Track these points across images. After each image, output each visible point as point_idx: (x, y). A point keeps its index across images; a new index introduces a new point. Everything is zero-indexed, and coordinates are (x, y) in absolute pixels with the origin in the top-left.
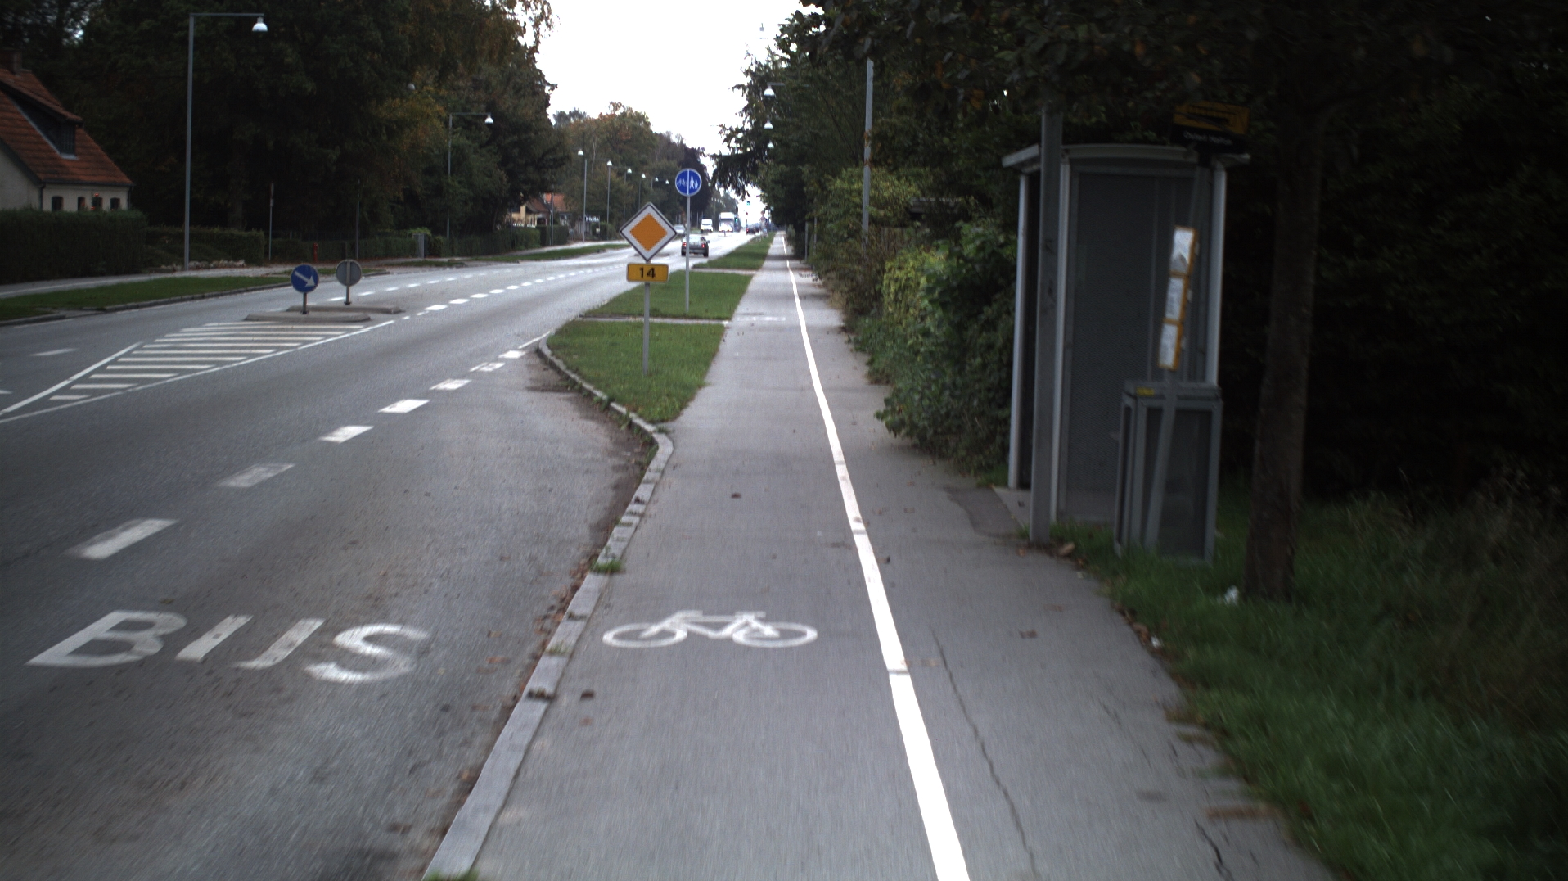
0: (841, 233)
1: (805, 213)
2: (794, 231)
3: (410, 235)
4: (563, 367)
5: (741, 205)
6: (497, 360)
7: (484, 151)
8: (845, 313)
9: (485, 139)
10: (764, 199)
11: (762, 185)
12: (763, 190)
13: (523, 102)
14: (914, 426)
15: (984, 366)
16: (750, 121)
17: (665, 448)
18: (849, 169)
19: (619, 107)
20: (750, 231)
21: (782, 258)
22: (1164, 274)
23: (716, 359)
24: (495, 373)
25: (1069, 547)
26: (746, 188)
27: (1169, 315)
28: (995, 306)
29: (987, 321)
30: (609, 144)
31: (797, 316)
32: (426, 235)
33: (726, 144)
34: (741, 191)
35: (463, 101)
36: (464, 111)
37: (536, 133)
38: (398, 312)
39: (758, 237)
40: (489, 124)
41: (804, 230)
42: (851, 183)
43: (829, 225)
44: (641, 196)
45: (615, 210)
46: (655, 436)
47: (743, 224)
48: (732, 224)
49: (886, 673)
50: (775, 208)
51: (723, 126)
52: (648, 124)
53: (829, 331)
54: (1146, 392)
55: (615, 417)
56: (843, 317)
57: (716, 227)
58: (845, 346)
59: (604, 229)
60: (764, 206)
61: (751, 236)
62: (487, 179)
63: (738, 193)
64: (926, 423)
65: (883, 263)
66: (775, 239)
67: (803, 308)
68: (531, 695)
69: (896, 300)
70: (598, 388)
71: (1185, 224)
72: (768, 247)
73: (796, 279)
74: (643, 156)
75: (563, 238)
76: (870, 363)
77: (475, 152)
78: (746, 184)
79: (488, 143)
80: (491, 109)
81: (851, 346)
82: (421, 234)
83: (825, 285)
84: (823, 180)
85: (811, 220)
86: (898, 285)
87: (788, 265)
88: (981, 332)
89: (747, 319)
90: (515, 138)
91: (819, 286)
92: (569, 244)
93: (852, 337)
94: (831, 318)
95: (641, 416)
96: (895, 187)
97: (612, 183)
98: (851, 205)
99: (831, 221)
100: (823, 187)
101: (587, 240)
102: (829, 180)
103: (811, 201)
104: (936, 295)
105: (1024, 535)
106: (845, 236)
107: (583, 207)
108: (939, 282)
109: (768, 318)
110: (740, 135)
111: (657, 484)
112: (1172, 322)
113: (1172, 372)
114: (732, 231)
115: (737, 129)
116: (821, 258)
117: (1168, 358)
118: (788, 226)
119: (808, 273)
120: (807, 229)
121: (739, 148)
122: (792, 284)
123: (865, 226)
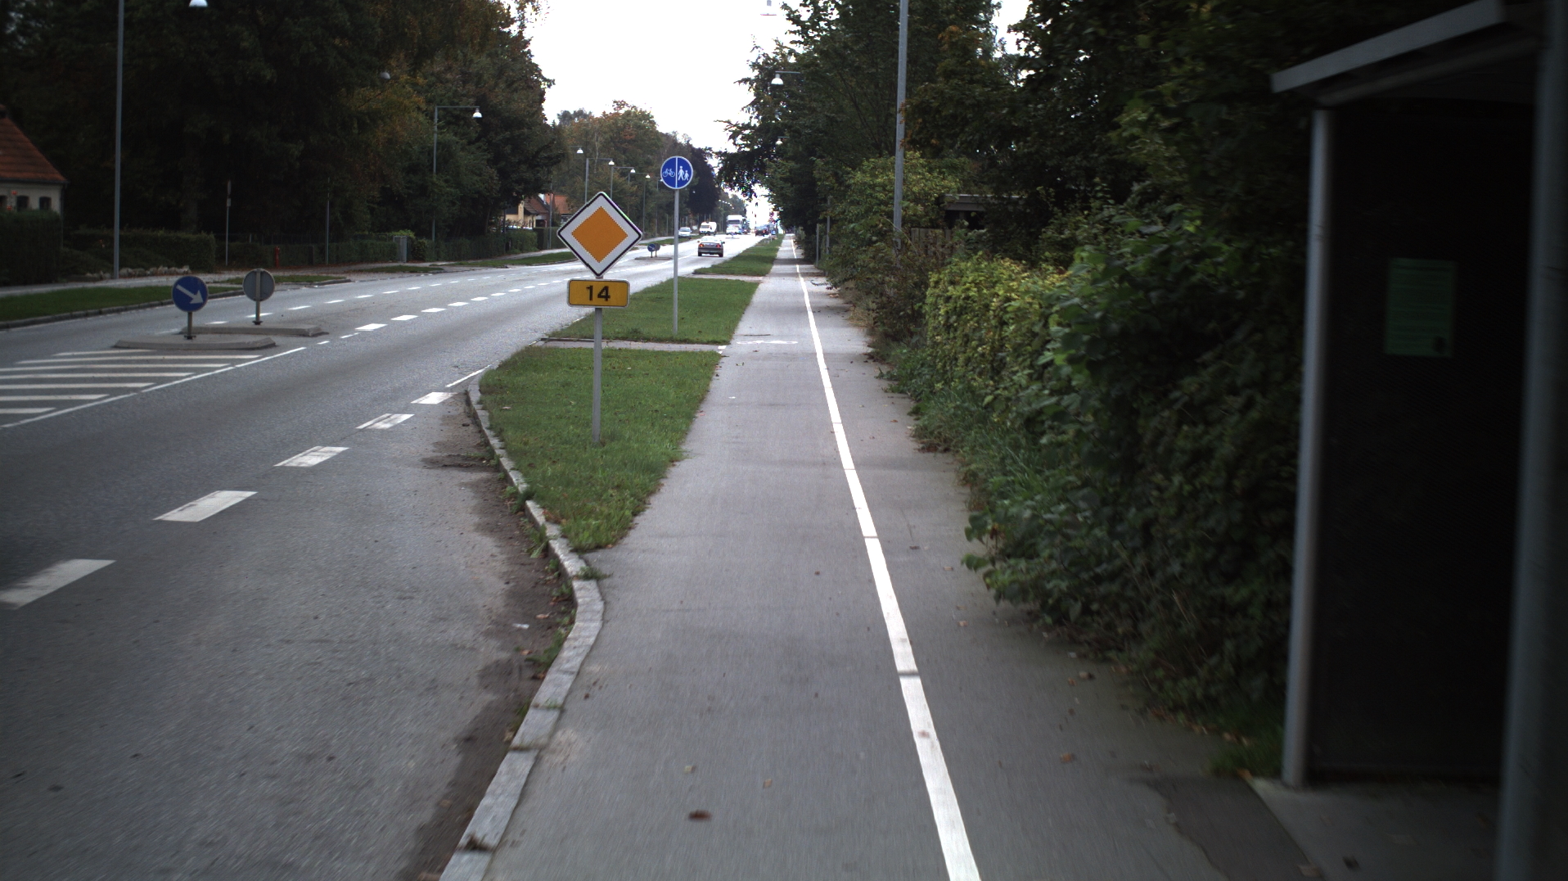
1: (817, 214)
2: (804, 233)
3: (392, 238)
4: (485, 425)
5: (750, 207)
6: (405, 409)
7: (473, 148)
8: (874, 338)
9: (474, 135)
10: (773, 199)
11: (770, 185)
12: (771, 190)
13: (516, 96)
16: (757, 117)
18: (875, 158)
19: (623, 106)
20: (758, 233)
21: (792, 261)
23: (703, 407)
24: (391, 432)
26: (754, 188)
30: (612, 144)
31: (811, 336)
32: (409, 238)
33: (732, 141)
34: (749, 192)
35: (450, 94)
36: (451, 105)
37: (530, 128)
40: (477, 118)
41: (815, 233)
42: (876, 175)
43: (847, 226)
44: (646, 197)
46: (576, 584)
47: (752, 226)
48: (740, 226)
50: (783, 209)
51: (729, 122)
52: (653, 123)
53: (853, 359)
55: (525, 532)
56: (870, 340)
58: (877, 382)
60: (773, 206)
61: (760, 238)
62: (476, 178)
63: (745, 194)
65: (923, 272)
66: (784, 242)
67: (817, 325)
69: (948, 327)
70: (518, 470)
72: (777, 251)
73: (808, 288)
74: (647, 156)
76: (916, 414)
77: (463, 149)
78: (754, 183)
79: (478, 139)
80: (481, 103)
81: (885, 384)
82: (403, 237)
83: (840, 295)
84: (840, 173)
85: (824, 221)
86: (950, 305)
87: (798, 270)
89: (750, 342)
90: (508, 134)
91: (834, 296)
93: (885, 371)
94: (853, 340)
96: (926, 180)
97: (615, 183)
98: (877, 201)
100: (841, 183)
102: (849, 173)
103: (825, 200)
109: (776, 342)
110: (747, 132)
114: (740, 234)
115: (743, 125)
116: (836, 264)
118: (797, 227)
119: (821, 279)
120: (818, 231)
121: (746, 146)
122: (803, 294)
123: (897, 226)
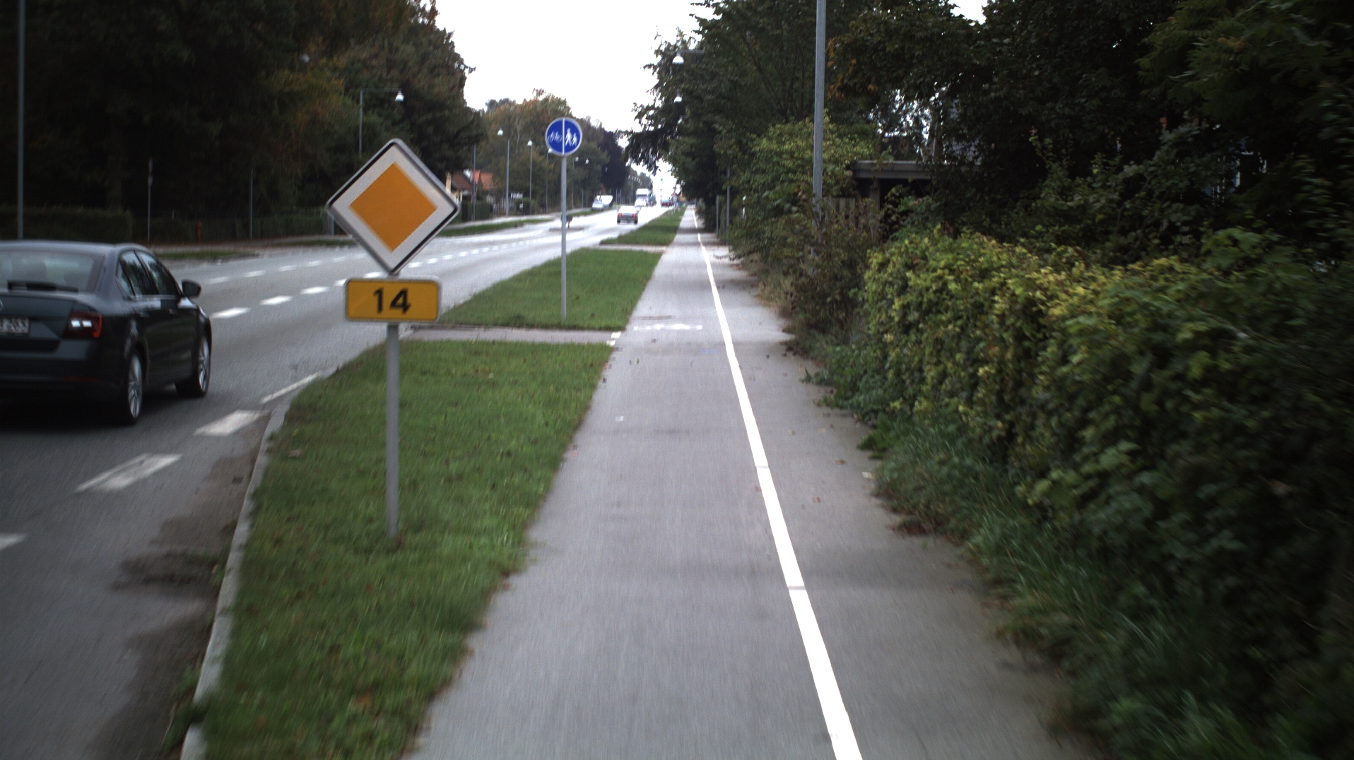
1: (717, 185)
2: (704, 205)
3: (319, 213)
10: (675, 173)
11: (672, 160)
12: (674, 166)
16: (661, 99)
19: (542, 93)
20: (664, 204)
21: (693, 231)
23: (578, 438)
26: (658, 163)
30: (529, 126)
31: (717, 318)
33: (638, 120)
34: (653, 167)
35: (375, 79)
36: (376, 89)
39: (671, 211)
40: (400, 101)
41: (715, 204)
45: (537, 188)
47: (658, 199)
48: (647, 199)
50: (686, 182)
51: (635, 104)
52: (568, 109)
59: (527, 205)
60: (675, 180)
61: (665, 209)
63: (649, 168)
66: (686, 213)
67: (724, 304)
69: (907, 325)
72: (680, 220)
73: (710, 258)
75: (487, 212)
77: (387, 130)
78: (658, 159)
80: (402, 87)
83: (742, 267)
84: (744, 140)
85: (724, 192)
87: (699, 240)
89: (647, 328)
90: (430, 116)
91: (738, 268)
92: (492, 219)
100: (745, 151)
101: (510, 215)
102: (753, 140)
103: (725, 173)
107: (506, 184)
109: (677, 327)
110: (651, 112)
115: (648, 106)
118: (698, 199)
119: (725, 251)
120: (718, 202)
121: (651, 125)
122: (705, 266)
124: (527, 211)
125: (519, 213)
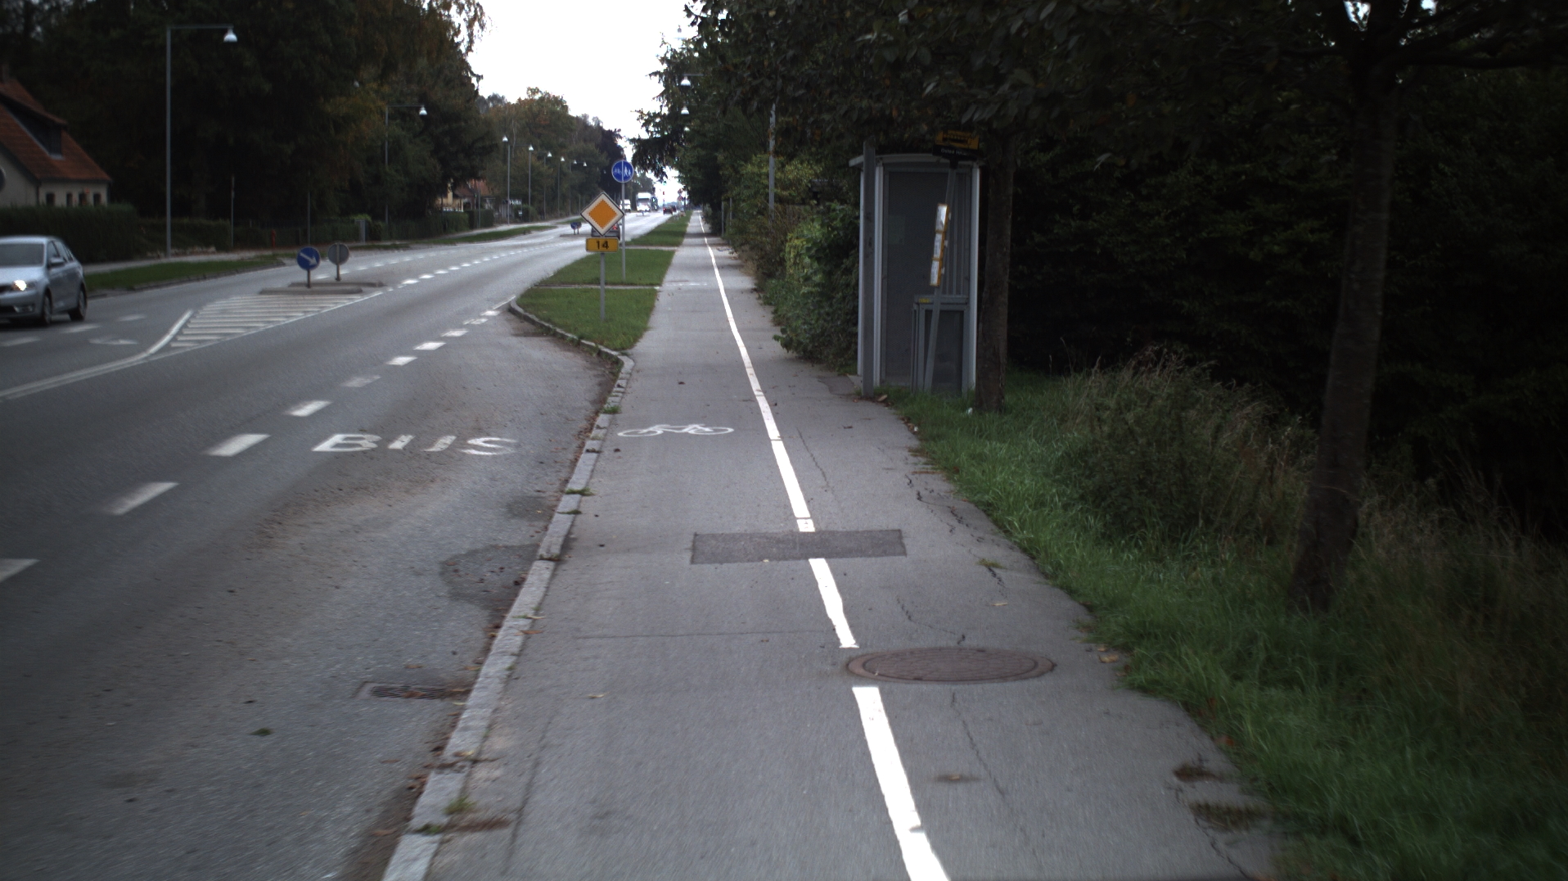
0: (751, 211)
1: (721, 193)
2: (711, 209)
3: (353, 221)
4: (537, 320)
5: (658, 186)
6: (481, 317)
7: (418, 140)
8: (757, 278)
9: (419, 130)
10: (681, 179)
11: (679, 167)
12: (680, 171)
13: (452, 93)
14: (800, 343)
15: (844, 298)
16: (667, 105)
17: (628, 364)
18: (759, 156)
19: (537, 92)
20: (666, 211)
21: (700, 235)
22: (933, 233)
23: (653, 312)
24: (483, 325)
25: (885, 397)
26: (664, 170)
27: (935, 256)
28: (851, 259)
29: (846, 269)
30: (528, 129)
31: (717, 281)
32: (367, 222)
33: (644, 128)
34: (660, 174)
35: (397, 94)
36: (398, 103)
38: (381, 285)
39: (676, 216)
40: (423, 116)
41: (720, 209)
42: (760, 167)
43: (743, 204)
44: (561, 178)
45: (536, 193)
46: (619, 357)
47: (660, 203)
48: (649, 204)
49: (769, 440)
50: (692, 188)
51: (641, 112)
52: (565, 108)
53: (744, 291)
54: (924, 301)
55: (586, 349)
56: (756, 281)
57: (634, 208)
58: (756, 301)
59: (526, 212)
60: (681, 186)
61: (668, 216)
62: (421, 167)
63: (656, 175)
64: (808, 341)
65: (786, 235)
66: (692, 218)
67: (721, 275)
68: (588, 451)
69: (795, 263)
70: (570, 332)
71: (943, 203)
72: (686, 226)
73: (714, 253)
74: (561, 140)
75: (489, 222)
76: (775, 312)
77: (410, 142)
78: (664, 166)
79: (422, 133)
80: (424, 100)
81: (761, 301)
82: (362, 220)
83: (740, 257)
84: (736, 165)
85: (727, 200)
86: (796, 251)
87: (706, 242)
88: (842, 276)
89: (674, 285)
90: (447, 127)
91: (735, 258)
92: (495, 226)
93: (762, 295)
94: (745, 282)
95: (607, 347)
96: (798, 170)
97: (532, 166)
98: (761, 186)
99: (744, 201)
100: (737, 172)
101: (511, 223)
102: (742, 165)
103: (726, 183)
104: (813, 252)
105: (859, 394)
106: (755, 213)
107: (507, 191)
108: (815, 244)
109: (692, 284)
110: (658, 120)
111: (628, 380)
112: (936, 260)
113: (938, 287)
114: (649, 211)
115: (655, 113)
116: (736, 233)
117: (935, 280)
118: (705, 204)
119: (725, 248)
120: (722, 208)
121: (657, 132)
122: (710, 258)
123: (772, 205)
124: (526, 218)
125: (518, 220)
